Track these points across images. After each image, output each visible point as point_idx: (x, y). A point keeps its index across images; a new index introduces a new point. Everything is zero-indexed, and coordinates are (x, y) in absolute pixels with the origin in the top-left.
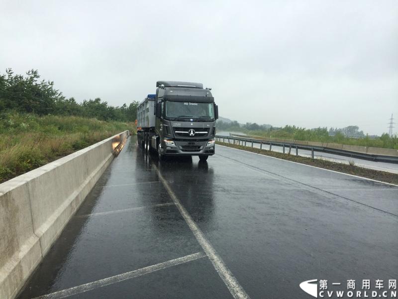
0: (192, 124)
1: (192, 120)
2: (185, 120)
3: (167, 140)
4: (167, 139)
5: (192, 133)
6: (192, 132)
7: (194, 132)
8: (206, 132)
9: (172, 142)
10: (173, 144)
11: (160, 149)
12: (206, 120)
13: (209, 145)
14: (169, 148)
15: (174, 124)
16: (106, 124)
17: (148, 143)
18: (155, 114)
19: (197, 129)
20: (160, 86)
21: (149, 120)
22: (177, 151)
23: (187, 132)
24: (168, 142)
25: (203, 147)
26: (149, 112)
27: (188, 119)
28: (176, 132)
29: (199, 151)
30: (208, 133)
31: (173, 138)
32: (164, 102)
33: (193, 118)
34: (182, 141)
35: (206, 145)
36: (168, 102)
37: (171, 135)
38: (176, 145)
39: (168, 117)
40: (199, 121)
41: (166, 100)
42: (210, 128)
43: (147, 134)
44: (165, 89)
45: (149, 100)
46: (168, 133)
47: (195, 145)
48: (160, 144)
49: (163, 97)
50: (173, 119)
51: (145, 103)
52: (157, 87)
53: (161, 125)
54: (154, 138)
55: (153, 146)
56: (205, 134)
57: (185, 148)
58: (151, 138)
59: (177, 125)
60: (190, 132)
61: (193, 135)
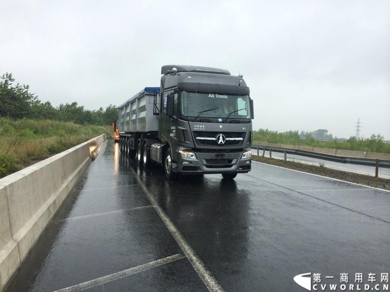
0: (221, 126)
1: (220, 120)
2: (211, 119)
3: (184, 151)
4: (183, 148)
5: (221, 140)
6: (221, 138)
7: (224, 139)
8: (241, 139)
9: (191, 153)
10: (193, 157)
11: (170, 164)
12: (241, 120)
13: (245, 157)
14: (186, 163)
15: (195, 126)
16: (83, 128)
17: (145, 153)
18: (154, 114)
19: (227, 134)
20: (168, 71)
21: (145, 122)
22: (199, 167)
23: (214, 139)
24: (185, 153)
25: (237, 161)
26: (146, 112)
27: (215, 119)
28: (198, 138)
29: (231, 166)
30: (244, 139)
31: (194, 147)
32: (178, 93)
33: (222, 117)
34: (205, 152)
35: (241, 158)
36: (184, 93)
37: (190, 143)
38: (197, 158)
39: (185, 115)
40: (230, 122)
41: (182, 91)
42: (245, 133)
43: (142, 141)
44: (179, 75)
45: (146, 95)
46: (185, 140)
47: (225, 158)
48: (169, 157)
49: (176, 86)
50: (193, 118)
51: (137, 100)
52: (163, 75)
53: (172, 128)
54: (156, 147)
55: (153, 158)
56: (239, 141)
57: (211, 163)
58: (150, 147)
59: (199, 128)
60: (219, 139)
61: (223, 143)
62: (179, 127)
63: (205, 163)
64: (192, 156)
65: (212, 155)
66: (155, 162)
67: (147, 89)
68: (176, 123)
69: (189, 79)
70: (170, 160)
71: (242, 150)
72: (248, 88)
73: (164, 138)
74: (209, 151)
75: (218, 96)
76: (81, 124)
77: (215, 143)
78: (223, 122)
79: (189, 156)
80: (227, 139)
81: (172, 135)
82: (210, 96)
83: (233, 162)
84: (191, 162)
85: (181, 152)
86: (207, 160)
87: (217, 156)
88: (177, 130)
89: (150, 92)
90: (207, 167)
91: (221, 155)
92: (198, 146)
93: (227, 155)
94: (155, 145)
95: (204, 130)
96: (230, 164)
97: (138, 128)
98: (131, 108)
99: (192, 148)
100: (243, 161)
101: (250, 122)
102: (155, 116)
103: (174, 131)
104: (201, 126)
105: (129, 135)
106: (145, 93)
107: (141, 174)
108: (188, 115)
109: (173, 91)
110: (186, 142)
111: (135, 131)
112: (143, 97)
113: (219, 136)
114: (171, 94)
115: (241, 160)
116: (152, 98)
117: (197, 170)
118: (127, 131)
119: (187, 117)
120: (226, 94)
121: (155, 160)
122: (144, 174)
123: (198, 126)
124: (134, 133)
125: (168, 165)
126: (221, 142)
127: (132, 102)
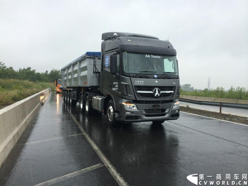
0: (156, 82)
1: (156, 76)
2: (149, 76)
3: (126, 103)
4: (125, 101)
5: (157, 93)
6: (157, 91)
7: (159, 92)
9: (133, 105)
10: (135, 108)
11: (112, 114)
12: (171, 76)
13: (175, 107)
14: (128, 113)
15: (136, 81)
16: (35, 84)
17: (87, 103)
18: (94, 73)
19: (162, 88)
20: (109, 36)
21: (87, 79)
22: (139, 116)
23: (152, 92)
24: (127, 105)
25: (169, 111)
26: (87, 71)
27: (151, 76)
28: (138, 92)
29: (165, 115)
30: (174, 92)
31: (135, 99)
32: (120, 54)
33: (157, 74)
34: (143, 103)
35: (172, 108)
36: (125, 54)
37: (132, 96)
38: (138, 109)
39: (127, 72)
40: (164, 78)
41: (123, 52)
42: (175, 87)
43: (84, 94)
44: (119, 39)
45: (87, 58)
46: (127, 94)
47: (160, 108)
48: (111, 108)
49: (118, 48)
50: (134, 75)
51: (78, 63)
52: (103, 40)
53: (114, 83)
54: (98, 98)
55: (95, 107)
56: (171, 93)
57: (149, 113)
58: (92, 98)
59: (139, 83)
60: (155, 92)
61: (159, 95)
62: (122, 83)
63: (144, 113)
64: (133, 107)
65: (150, 106)
66: (96, 111)
67: (88, 53)
68: (119, 79)
69: (129, 42)
70: (112, 110)
71: (172, 101)
72: (175, 50)
73: (106, 92)
74: (147, 102)
75: (153, 56)
76: (34, 82)
77: (152, 95)
78: (158, 78)
79: (130, 107)
80: (161, 92)
81: (114, 89)
82: (146, 56)
83: (167, 111)
84: (132, 112)
85: (124, 103)
86: (145, 110)
87: (154, 106)
88: (120, 85)
89: (90, 55)
90: (146, 116)
91: (157, 105)
92: (138, 99)
93: (162, 106)
94: (96, 97)
95: (143, 84)
96: (164, 113)
97: (80, 84)
98: (73, 69)
99: (133, 100)
100: (174, 110)
101: (178, 78)
102: (95, 74)
103: (117, 86)
104: (141, 82)
105: (71, 89)
106: (87, 56)
107: (84, 120)
108: (130, 72)
109: (115, 52)
110: (129, 95)
111: (77, 86)
112: (85, 59)
113: (156, 90)
114: (114, 54)
115: (173, 109)
116: (92, 61)
117: (138, 119)
118: (69, 86)
119: (129, 74)
120: (159, 55)
121: (97, 109)
122: (87, 120)
123: (138, 81)
124: (76, 87)
125: (110, 115)
126: (157, 95)
127: (74, 64)
